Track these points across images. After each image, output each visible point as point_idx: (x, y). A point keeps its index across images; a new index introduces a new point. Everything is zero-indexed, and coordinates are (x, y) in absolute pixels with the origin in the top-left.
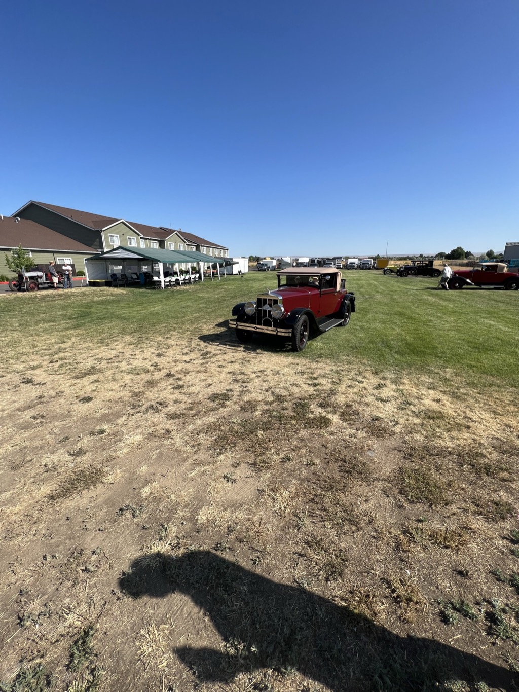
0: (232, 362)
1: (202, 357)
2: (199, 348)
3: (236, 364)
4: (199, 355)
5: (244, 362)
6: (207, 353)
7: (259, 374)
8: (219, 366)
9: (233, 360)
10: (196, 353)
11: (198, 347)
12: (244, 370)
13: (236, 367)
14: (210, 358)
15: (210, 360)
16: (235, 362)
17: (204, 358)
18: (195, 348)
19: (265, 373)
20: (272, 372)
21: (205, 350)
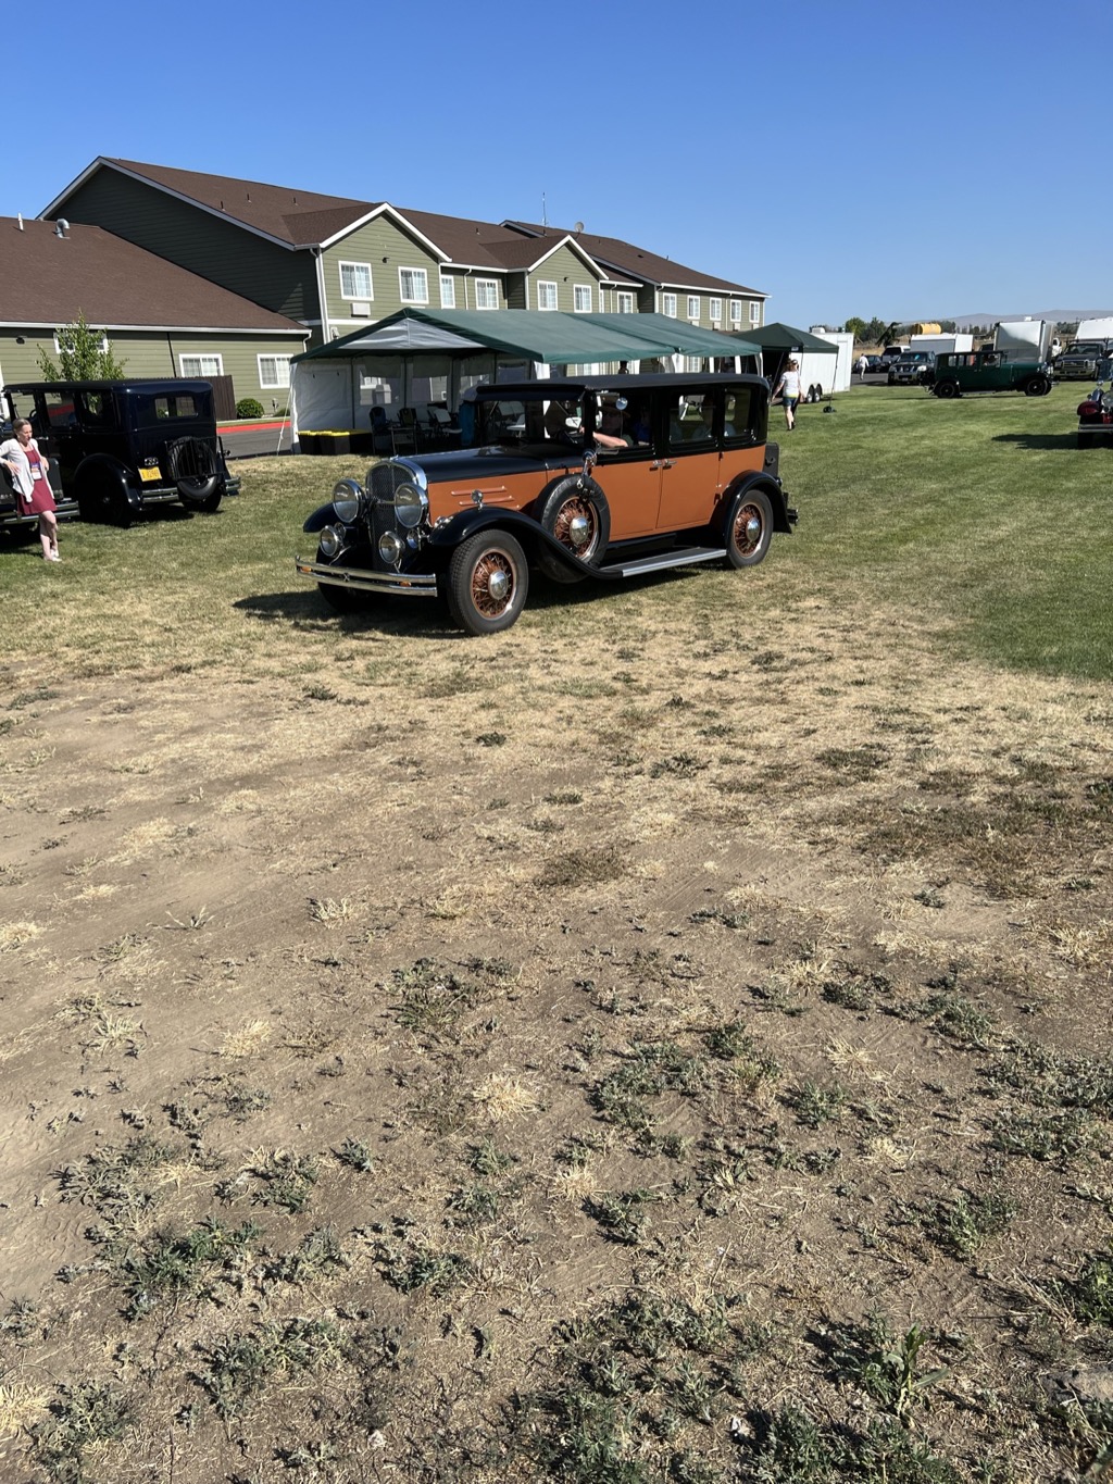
0: (859, 683)
1: (756, 667)
2: (742, 643)
3: (875, 687)
4: (746, 662)
5: (901, 684)
6: (769, 657)
7: (959, 715)
8: (821, 691)
9: (860, 677)
10: (732, 656)
11: (734, 640)
12: (905, 702)
13: (879, 694)
14: (786, 669)
15: (785, 675)
16: (870, 684)
17: (766, 670)
18: (726, 643)
19: (981, 714)
20: (1002, 713)
21: (762, 650)
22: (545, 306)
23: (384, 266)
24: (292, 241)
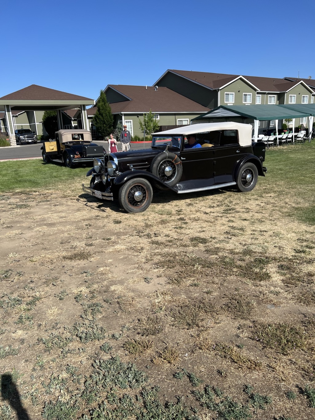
22: (291, 102)
23: (239, 93)
24: (212, 88)
